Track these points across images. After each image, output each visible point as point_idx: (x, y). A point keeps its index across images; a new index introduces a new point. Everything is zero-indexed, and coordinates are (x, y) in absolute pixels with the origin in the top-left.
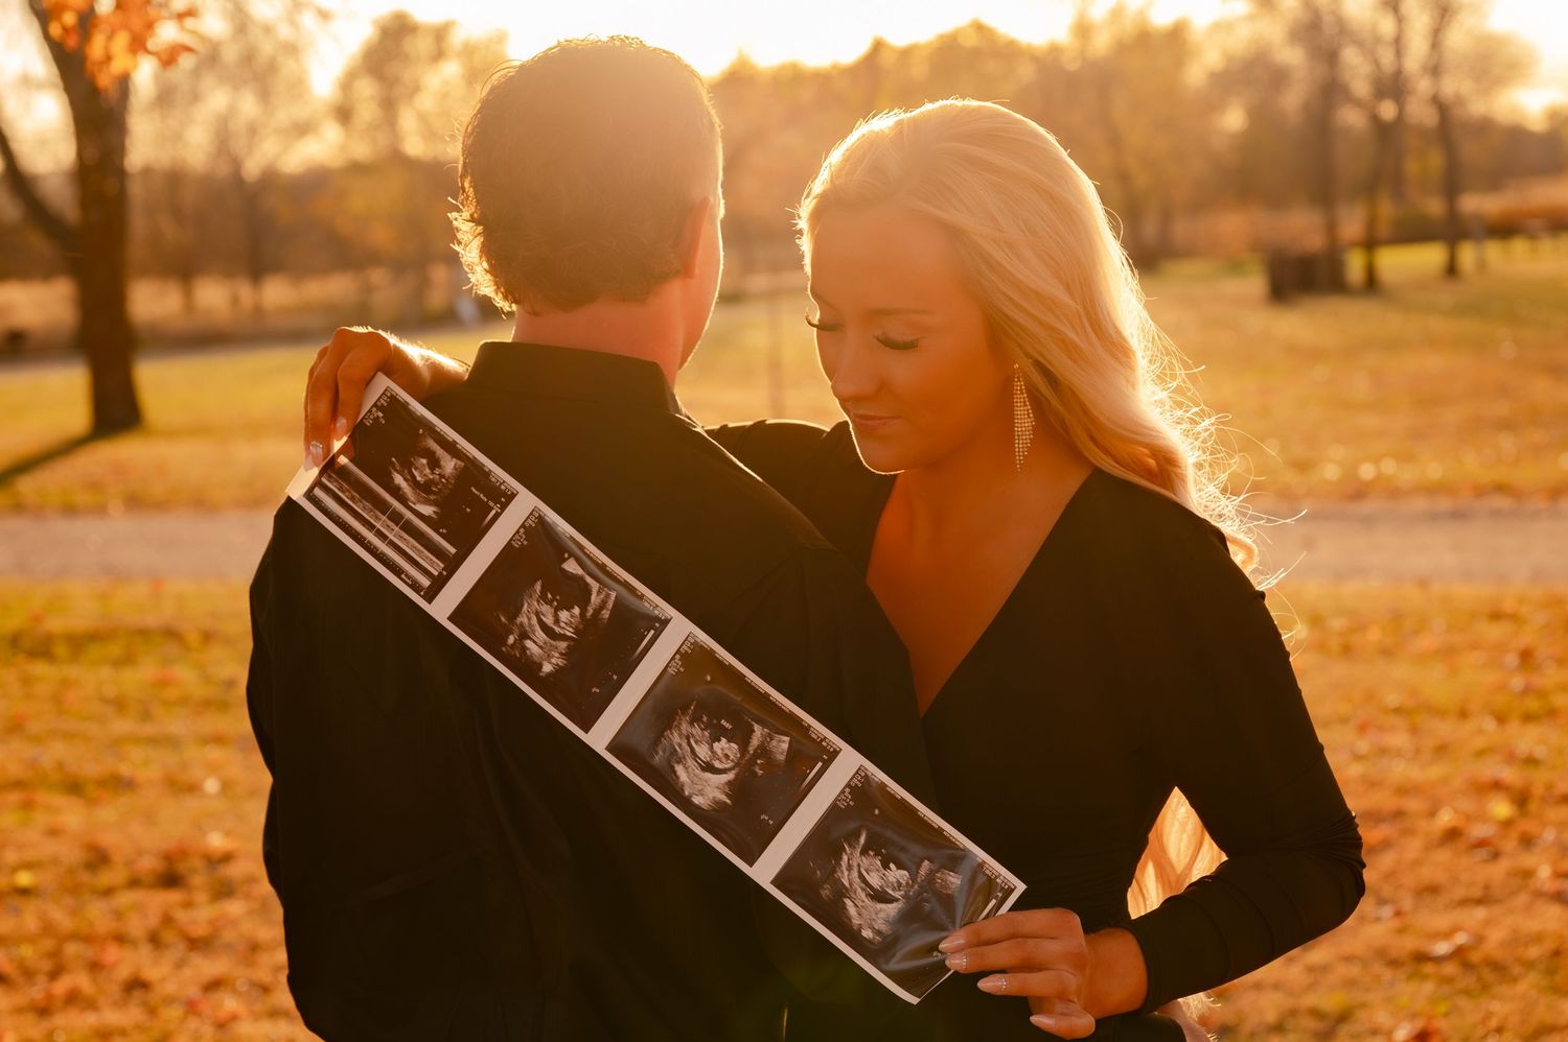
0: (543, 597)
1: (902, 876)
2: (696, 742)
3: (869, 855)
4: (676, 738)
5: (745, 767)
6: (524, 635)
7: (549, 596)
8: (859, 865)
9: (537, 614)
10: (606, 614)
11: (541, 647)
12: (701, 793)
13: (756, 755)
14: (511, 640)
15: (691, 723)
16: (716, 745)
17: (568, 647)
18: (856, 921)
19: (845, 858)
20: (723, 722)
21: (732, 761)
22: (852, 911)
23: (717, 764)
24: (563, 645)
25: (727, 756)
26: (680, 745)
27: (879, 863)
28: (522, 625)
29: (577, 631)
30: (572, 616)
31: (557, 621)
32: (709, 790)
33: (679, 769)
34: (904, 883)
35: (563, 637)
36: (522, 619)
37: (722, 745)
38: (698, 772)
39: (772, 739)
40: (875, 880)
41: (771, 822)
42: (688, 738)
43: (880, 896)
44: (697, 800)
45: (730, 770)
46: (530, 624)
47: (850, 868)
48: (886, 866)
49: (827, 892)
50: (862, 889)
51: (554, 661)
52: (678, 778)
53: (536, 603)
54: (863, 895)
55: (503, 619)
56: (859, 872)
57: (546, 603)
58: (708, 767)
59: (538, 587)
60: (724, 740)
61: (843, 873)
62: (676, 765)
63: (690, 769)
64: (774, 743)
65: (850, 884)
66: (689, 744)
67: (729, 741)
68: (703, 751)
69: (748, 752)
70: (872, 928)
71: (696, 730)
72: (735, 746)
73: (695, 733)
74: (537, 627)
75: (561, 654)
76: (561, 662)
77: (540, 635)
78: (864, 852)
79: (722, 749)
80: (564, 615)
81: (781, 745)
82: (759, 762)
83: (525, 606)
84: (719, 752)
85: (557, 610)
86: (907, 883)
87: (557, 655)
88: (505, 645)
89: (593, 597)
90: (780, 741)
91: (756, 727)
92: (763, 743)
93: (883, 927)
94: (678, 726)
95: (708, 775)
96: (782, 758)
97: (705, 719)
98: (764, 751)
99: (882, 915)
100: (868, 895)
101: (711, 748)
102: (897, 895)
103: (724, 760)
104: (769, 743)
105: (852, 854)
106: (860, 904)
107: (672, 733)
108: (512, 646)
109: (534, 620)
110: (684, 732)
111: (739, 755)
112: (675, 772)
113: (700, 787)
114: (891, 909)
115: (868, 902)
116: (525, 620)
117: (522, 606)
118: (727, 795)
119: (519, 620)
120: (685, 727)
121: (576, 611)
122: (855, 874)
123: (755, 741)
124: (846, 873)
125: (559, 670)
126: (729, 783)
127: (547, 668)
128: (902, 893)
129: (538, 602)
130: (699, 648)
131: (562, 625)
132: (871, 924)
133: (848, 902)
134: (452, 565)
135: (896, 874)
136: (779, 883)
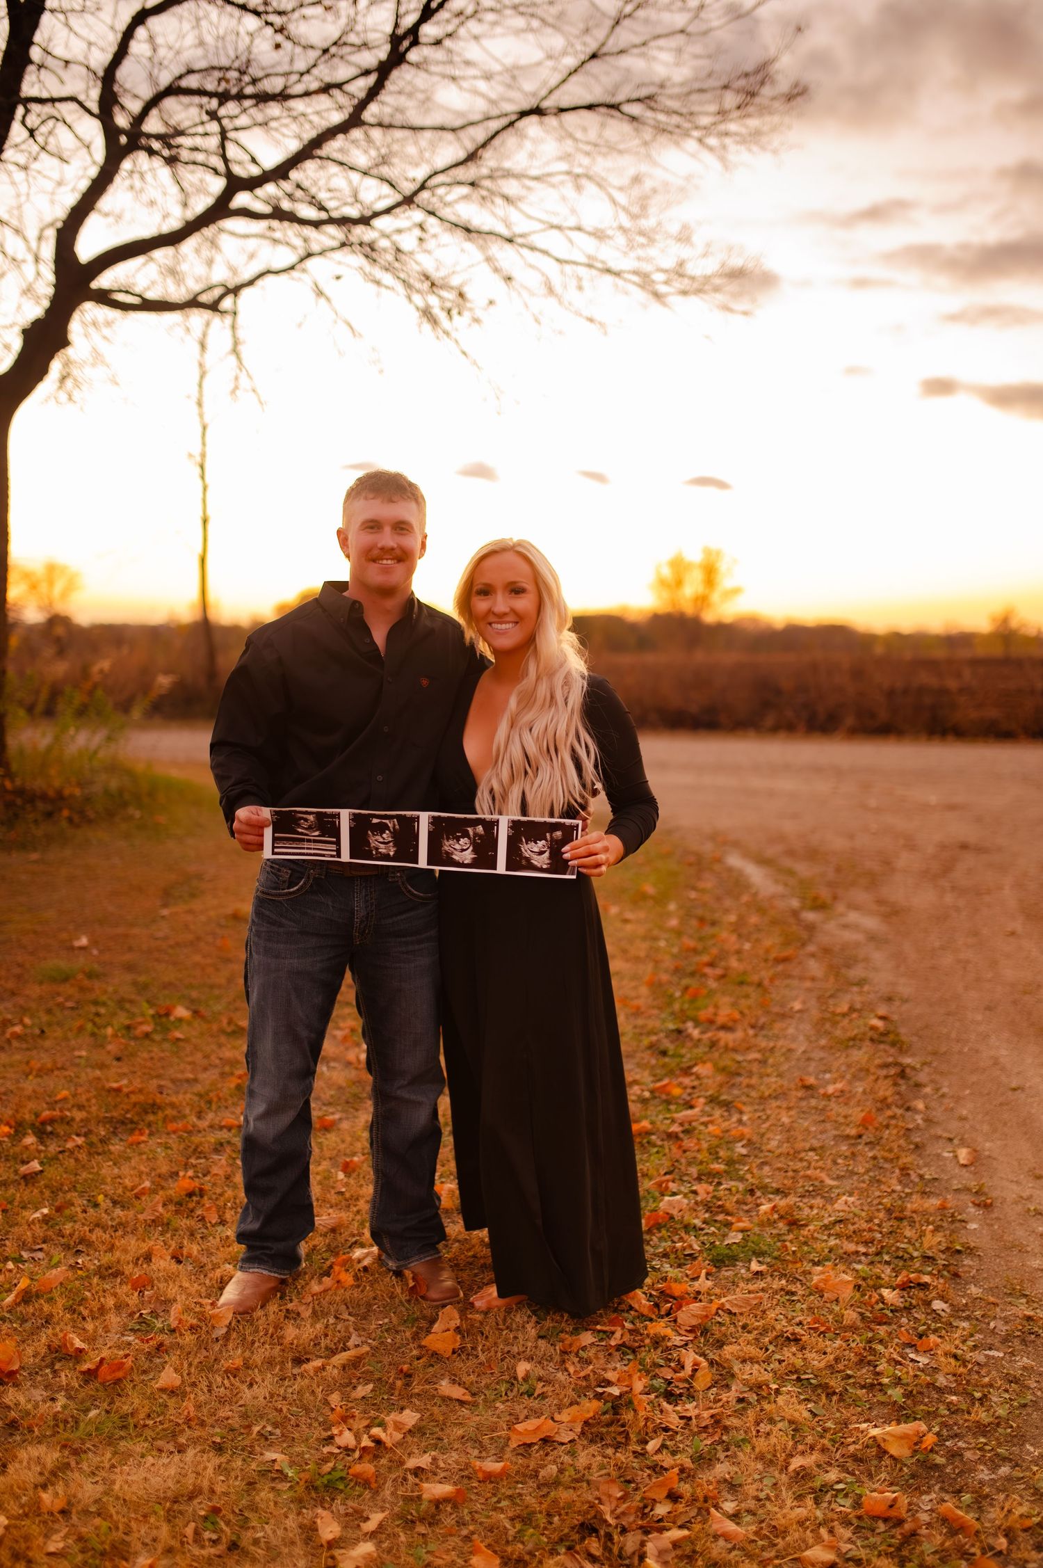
0: (373, 835)
2: (453, 845)
3: (529, 843)
4: (447, 848)
5: (473, 843)
6: (377, 849)
7: (375, 833)
8: (528, 849)
9: (376, 841)
10: (397, 828)
11: (384, 849)
12: (466, 859)
13: (474, 837)
14: (374, 853)
15: (448, 841)
16: (460, 842)
17: (393, 844)
18: (538, 865)
19: (522, 849)
20: (457, 834)
21: (468, 844)
23: (464, 848)
24: (391, 844)
25: (466, 843)
26: (449, 850)
27: (533, 844)
28: (374, 846)
29: (392, 838)
30: (387, 835)
31: (384, 839)
32: (468, 856)
33: (454, 857)
34: (545, 844)
35: (389, 842)
37: (462, 841)
38: (460, 854)
39: (475, 829)
40: (536, 850)
41: (493, 853)
43: (541, 853)
44: (465, 862)
45: (469, 847)
46: (375, 844)
47: (526, 851)
48: (536, 843)
50: (534, 855)
51: (392, 851)
52: (455, 860)
55: (366, 848)
57: (376, 836)
58: (463, 850)
59: (369, 833)
61: (524, 854)
62: (452, 856)
63: (457, 855)
64: (477, 830)
65: (529, 855)
66: (451, 847)
67: (463, 839)
68: (457, 847)
69: (471, 838)
70: (544, 864)
72: (466, 839)
73: (451, 843)
74: (379, 844)
76: (394, 849)
77: (382, 846)
78: (527, 844)
80: (384, 836)
81: (480, 829)
82: (476, 838)
83: (370, 841)
84: (463, 844)
85: (381, 836)
87: (391, 848)
88: (373, 855)
91: (468, 829)
92: (473, 832)
93: (547, 862)
94: (444, 845)
95: (464, 853)
96: (482, 832)
97: (451, 837)
98: (476, 834)
99: (544, 859)
100: (537, 855)
101: (459, 844)
103: (465, 845)
104: (475, 831)
105: (523, 847)
106: (535, 859)
107: (444, 848)
108: (377, 854)
111: (469, 841)
112: (453, 859)
113: (464, 858)
114: (547, 854)
115: (539, 857)
116: (373, 844)
118: (474, 854)
120: (447, 843)
121: (387, 832)
123: (471, 833)
124: (526, 853)
125: (395, 852)
126: (472, 851)
128: (546, 848)
129: (373, 837)
130: (434, 817)
131: (386, 839)
134: (338, 843)
135: (541, 843)
136: (507, 869)
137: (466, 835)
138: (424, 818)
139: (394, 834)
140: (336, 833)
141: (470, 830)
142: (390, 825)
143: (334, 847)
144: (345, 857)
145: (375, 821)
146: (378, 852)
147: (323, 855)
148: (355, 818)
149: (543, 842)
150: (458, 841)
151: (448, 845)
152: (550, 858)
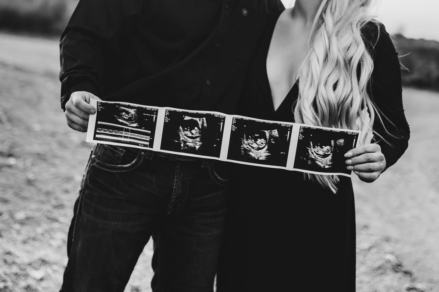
0: (184, 130)
1: (328, 148)
2: (252, 144)
3: (316, 147)
4: (245, 146)
5: (268, 143)
6: (185, 142)
7: (186, 129)
8: (315, 151)
9: (185, 135)
10: (205, 125)
11: (192, 143)
12: (261, 156)
13: (270, 139)
14: (182, 145)
15: (247, 140)
16: (257, 142)
17: (200, 139)
18: (322, 166)
19: (310, 151)
20: (256, 135)
21: (264, 143)
22: (319, 164)
23: (261, 147)
24: (198, 139)
25: (262, 143)
26: (247, 147)
27: (320, 148)
28: (183, 140)
29: (200, 133)
30: (196, 130)
31: (192, 134)
32: (263, 154)
33: (251, 153)
34: (329, 149)
35: (197, 137)
36: (182, 139)
37: (259, 141)
38: (257, 151)
39: (272, 132)
40: (321, 153)
41: (284, 153)
42: (248, 144)
43: (325, 156)
44: (260, 159)
45: (265, 146)
46: (185, 139)
47: (312, 153)
48: (322, 148)
49: (310, 162)
50: (319, 157)
51: (198, 144)
52: (252, 156)
53: (183, 133)
54: (320, 158)
55: (176, 141)
56: (316, 153)
57: (186, 131)
58: (259, 149)
59: (181, 128)
60: (259, 140)
61: (311, 155)
62: (249, 153)
63: (254, 152)
64: (273, 133)
65: (315, 157)
66: (250, 146)
67: (260, 139)
68: (255, 145)
69: (267, 139)
70: (328, 165)
71: (250, 141)
72: (263, 139)
73: (250, 142)
74: (188, 138)
75: (199, 141)
76: (200, 143)
77: (190, 140)
78: (314, 147)
79: (260, 142)
80: (193, 131)
81: (275, 133)
82: (272, 140)
83: (181, 135)
84: (260, 144)
85: (190, 131)
86: (330, 149)
87: (198, 142)
88: (182, 147)
89: (199, 122)
90: (274, 132)
91: (265, 131)
92: (270, 134)
93: (330, 163)
94: (244, 143)
95: (260, 151)
96: (277, 135)
97: (250, 137)
98: (271, 136)
99: (328, 160)
100: (321, 157)
101: (257, 144)
102: (329, 153)
103: (262, 144)
104: (271, 134)
105: (311, 149)
106: (321, 161)
107: (243, 145)
108: (184, 147)
109: (186, 137)
110: (247, 144)
111: (265, 141)
112: (250, 155)
113: (260, 155)
114: (330, 157)
115: (323, 159)
116: (183, 139)
117: (180, 135)
118: (268, 153)
119: (181, 139)
120: (246, 142)
121: (196, 128)
122: (315, 154)
123: (268, 135)
124: (312, 155)
125: (201, 146)
126: (267, 150)
127: (197, 147)
128: (330, 152)
129: (184, 132)
130: (237, 120)
131: (195, 134)
132: (327, 164)
133: (316, 162)
134: (152, 135)
135: (326, 148)
136: (294, 167)
137: (263, 136)
138: (229, 120)
139: (202, 131)
140: (152, 126)
141: (267, 133)
142: (200, 123)
143: (148, 138)
144: (157, 147)
145: (187, 118)
146: (185, 145)
147: (137, 144)
148: (170, 115)
149: (328, 147)
150: (256, 141)
151: (246, 143)
152: (332, 161)
